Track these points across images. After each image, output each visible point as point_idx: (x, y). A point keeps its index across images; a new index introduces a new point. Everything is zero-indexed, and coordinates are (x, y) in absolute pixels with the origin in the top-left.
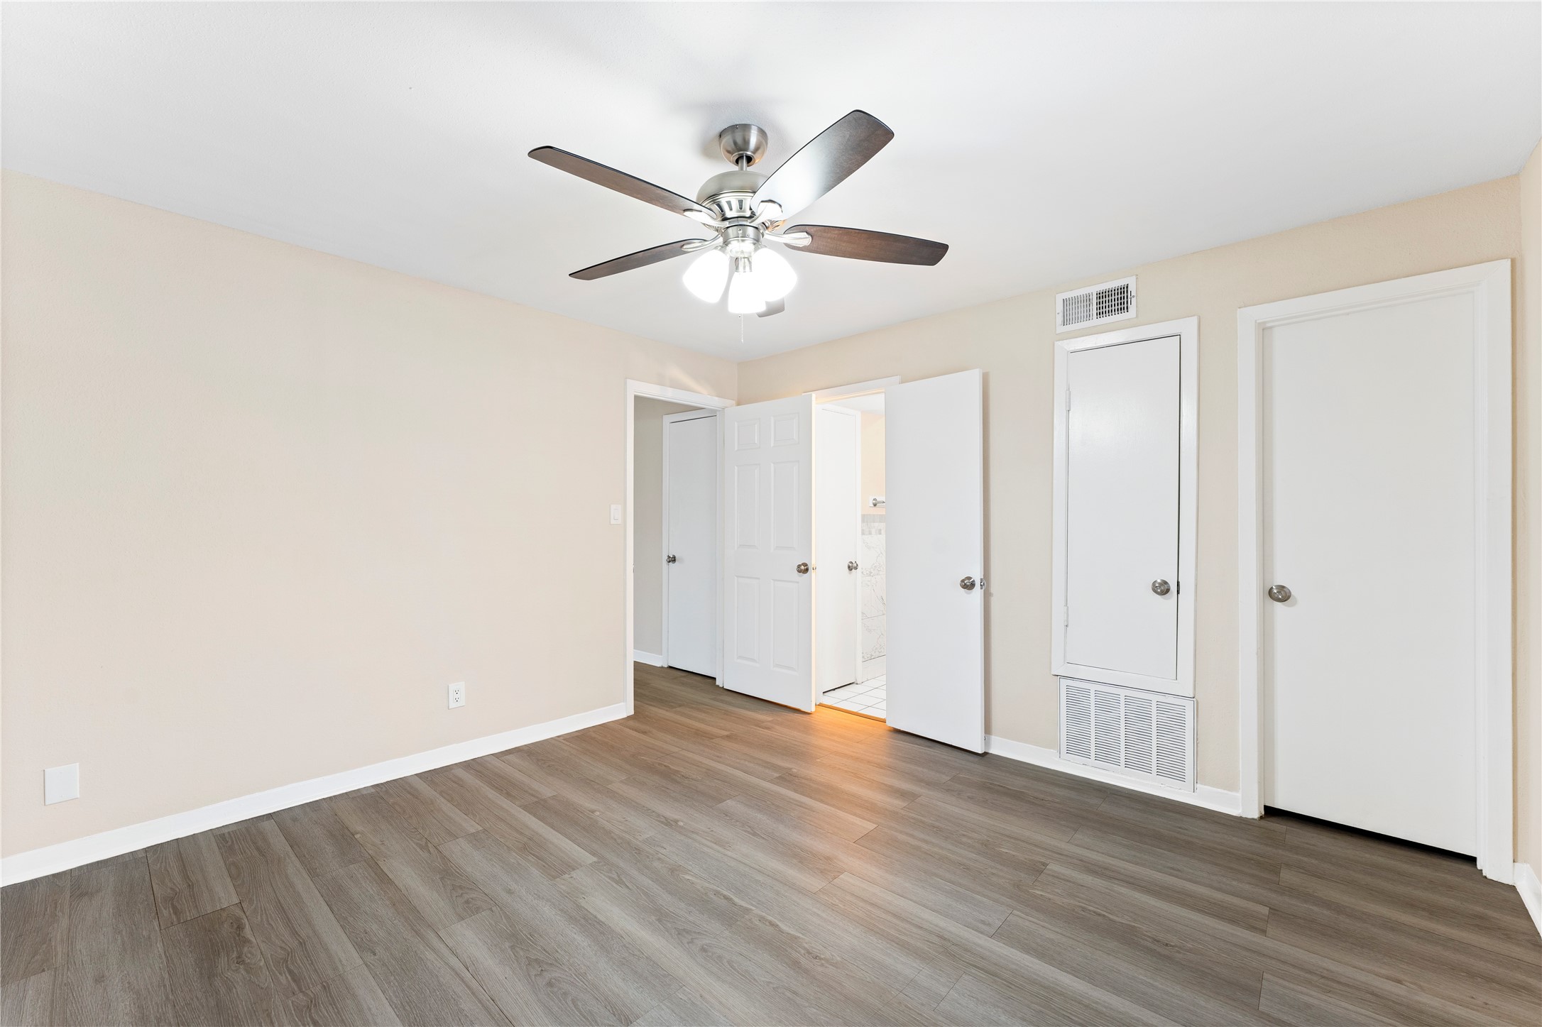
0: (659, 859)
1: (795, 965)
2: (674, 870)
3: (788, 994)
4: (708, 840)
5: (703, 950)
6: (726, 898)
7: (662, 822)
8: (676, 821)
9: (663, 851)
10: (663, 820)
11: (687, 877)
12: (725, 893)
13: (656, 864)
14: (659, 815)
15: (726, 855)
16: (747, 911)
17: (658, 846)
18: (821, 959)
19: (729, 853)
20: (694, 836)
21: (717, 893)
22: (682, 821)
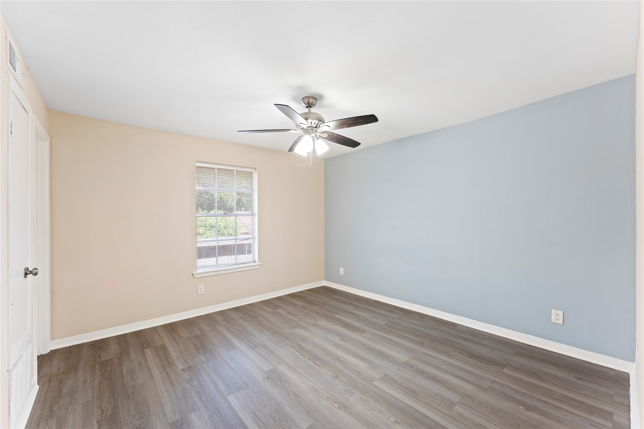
0: (344, 383)
1: (299, 346)
2: (336, 377)
3: (303, 341)
4: (321, 393)
5: (325, 350)
6: (316, 364)
7: (348, 408)
8: (339, 408)
9: (344, 387)
10: (347, 410)
11: (331, 373)
12: (316, 366)
13: (345, 380)
14: (351, 414)
15: (313, 383)
16: (309, 359)
17: (346, 390)
18: (292, 347)
19: (312, 384)
20: (329, 396)
21: (319, 366)
22: (336, 408)
